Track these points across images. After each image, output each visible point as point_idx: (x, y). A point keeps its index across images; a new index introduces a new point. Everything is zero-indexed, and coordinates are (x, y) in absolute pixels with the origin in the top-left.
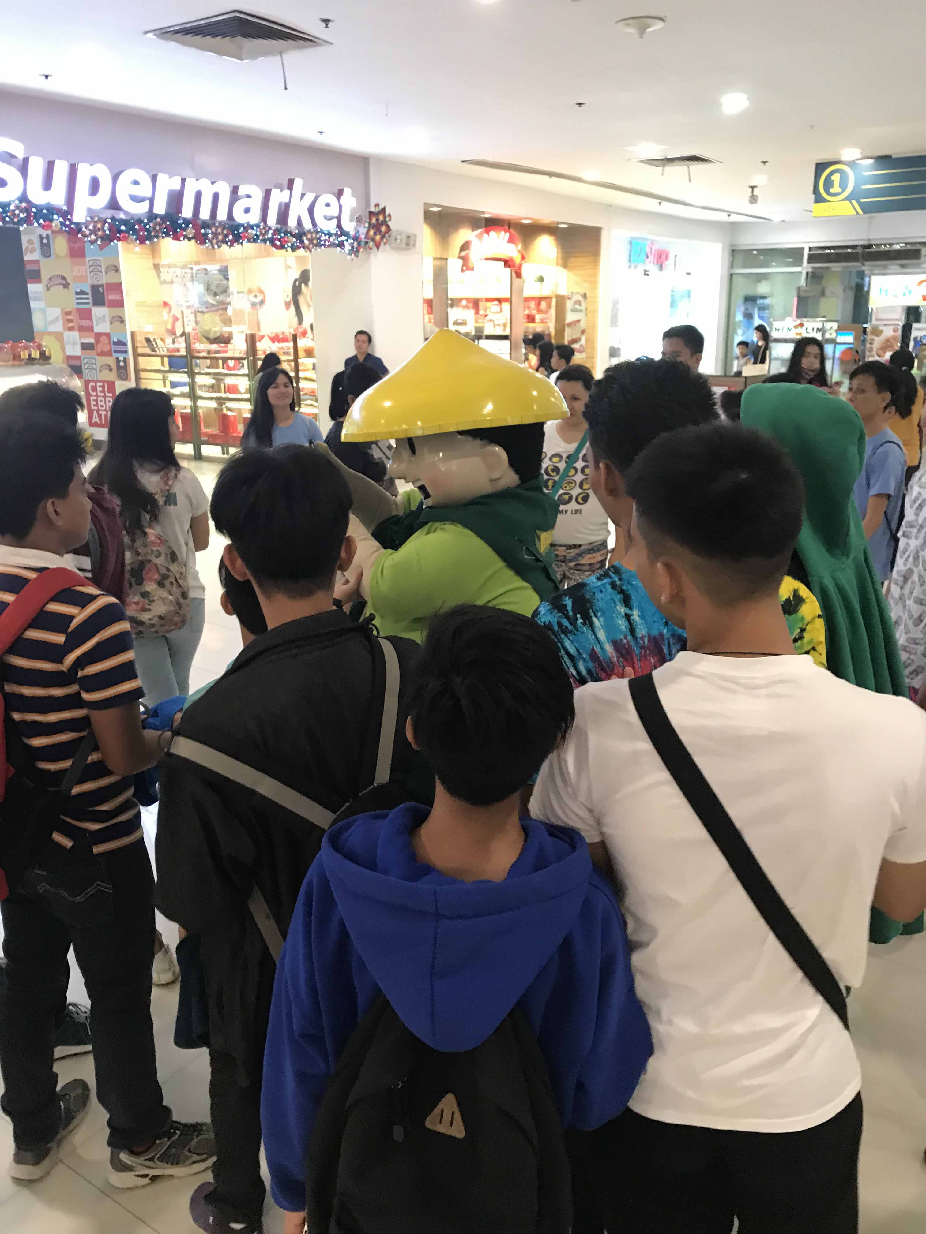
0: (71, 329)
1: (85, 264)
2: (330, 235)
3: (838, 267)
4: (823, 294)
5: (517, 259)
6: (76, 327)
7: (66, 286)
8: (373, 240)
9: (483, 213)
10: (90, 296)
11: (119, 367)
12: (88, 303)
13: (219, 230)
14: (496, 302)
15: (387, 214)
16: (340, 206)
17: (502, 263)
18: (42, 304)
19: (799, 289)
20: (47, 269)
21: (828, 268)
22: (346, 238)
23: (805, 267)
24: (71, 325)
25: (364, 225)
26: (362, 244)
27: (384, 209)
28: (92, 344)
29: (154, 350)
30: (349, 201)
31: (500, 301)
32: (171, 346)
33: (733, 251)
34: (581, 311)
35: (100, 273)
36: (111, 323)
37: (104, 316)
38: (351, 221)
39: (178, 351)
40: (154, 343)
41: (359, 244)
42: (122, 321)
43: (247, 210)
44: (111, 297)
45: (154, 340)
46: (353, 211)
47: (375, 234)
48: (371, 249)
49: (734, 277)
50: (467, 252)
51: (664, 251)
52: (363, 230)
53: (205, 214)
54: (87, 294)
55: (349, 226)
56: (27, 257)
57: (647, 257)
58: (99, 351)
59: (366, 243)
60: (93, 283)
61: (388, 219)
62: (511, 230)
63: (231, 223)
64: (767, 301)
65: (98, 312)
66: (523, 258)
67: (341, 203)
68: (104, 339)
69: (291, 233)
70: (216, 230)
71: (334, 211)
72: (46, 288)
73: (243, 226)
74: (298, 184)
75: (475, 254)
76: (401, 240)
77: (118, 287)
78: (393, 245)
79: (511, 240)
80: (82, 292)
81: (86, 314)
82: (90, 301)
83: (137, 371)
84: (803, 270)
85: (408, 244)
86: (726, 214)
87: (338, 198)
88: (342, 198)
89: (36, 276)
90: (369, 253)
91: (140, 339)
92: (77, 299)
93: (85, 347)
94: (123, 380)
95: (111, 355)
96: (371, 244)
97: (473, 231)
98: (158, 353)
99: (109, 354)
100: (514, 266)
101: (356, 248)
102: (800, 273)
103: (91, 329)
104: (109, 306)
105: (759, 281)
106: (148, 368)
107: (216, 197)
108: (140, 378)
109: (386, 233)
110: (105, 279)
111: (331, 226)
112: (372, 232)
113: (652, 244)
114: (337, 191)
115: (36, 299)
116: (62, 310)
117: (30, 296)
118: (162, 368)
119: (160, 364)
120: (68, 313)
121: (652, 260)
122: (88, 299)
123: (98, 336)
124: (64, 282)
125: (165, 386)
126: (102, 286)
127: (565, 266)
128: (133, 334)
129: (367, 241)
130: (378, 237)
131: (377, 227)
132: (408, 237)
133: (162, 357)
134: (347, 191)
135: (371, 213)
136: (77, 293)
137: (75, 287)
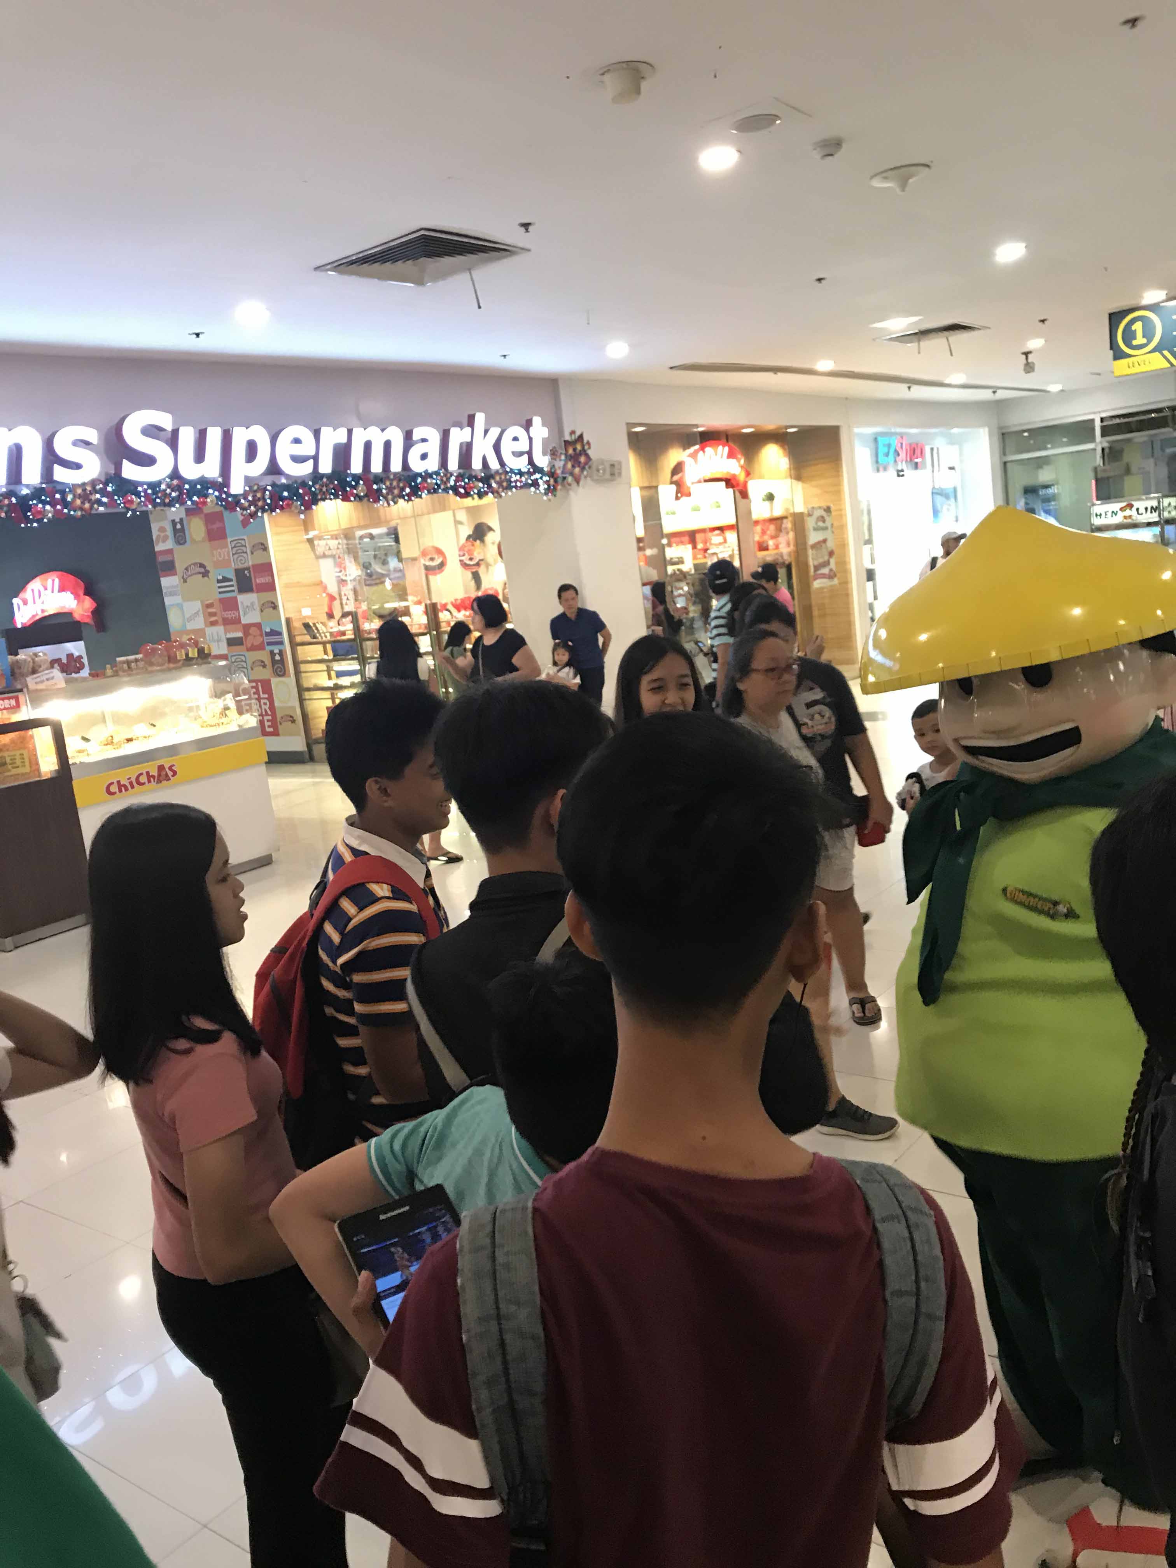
0: (213, 624)
1: (227, 546)
2: (521, 473)
3: (1141, 436)
4: (1128, 471)
5: (742, 477)
6: (220, 621)
7: (206, 574)
8: (572, 474)
9: (697, 426)
10: (234, 583)
11: (274, 662)
12: (233, 591)
13: (395, 483)
14: (717, 532)
15: (585, 441)
16: (531, 439)
17: (723, 484)
18: (177, 599)
19: (1095, 469)
20: (183, 558)
21: (1129, 440)
22: (540, 475)
23: (1100, 442)
24: (213, 619)
25: (560, 457)
26: (559, 480)
27: (581, 437)
28: (241, 638)
29: (314, 637)
30: (540, 431)
31: (721, 529)
32: (335, 629)
33: (1003, 434)
34: (826, 528)
35: (245, 555)
36: (262, 611)
37: (252, 604)
38: (544, 454)
39: (343, 633)
40: (314, 628)
41: (556, 481)
42: (275, 607)
43: (424, 457)
44: (259, 580)
45: (314, 624)
46: (545, 442)
47: (573, 466)
48: (570, 485)
49: (1008, 465)
50: (680, 475)
51: (917, 444)
52: (559, 464)
53: (376, 467)
54: (231, 580)
55: (543, 461)
56: (158, 548)
57: (898, 455)
58: (249, 645)
59: (564, 478)
60: (237, 567)
61: (586, 447)
62: (731, 443)
63: (406, 474)
64: (1050, 491)
65: (245, 599)
66: (748, 474)
67: (531, 435)
68: (253, 630)
69: (476, 477)
70: (391, 484)
71: (523, 446)
72: (182, 580)
73: (420, 475)
74: (480, 419)
75: (691, 475)
76: (604, 470)
77: (267, 568)
78: (596, 477)
79: (731, 455)
80: (225, 579)
81: (230, 604)
82: (235, 588)
83: (296, 664)
84: (1096, 446)
85: (612, 474)
86: (990, 391)
87: (528, 431)
88: (531, 429)
89: (170, 568)
90: (568, 490)
91: (297, 625)
92: (219, 587)
93: (231, 642)
94: (280, 676)
95: (263, 649)
96: (570, 479)
97: (684, 449)
98: (320, 639)
99: (261, 647)
100: (738, 485)
101: (553, 486)
102: (1094, 450)
103: (237, 621)
104: (258, 592)
105: (1040, 467)
106: (309, 659)
107: (387, 445)
108: (301, 672)
109: (586, 464)
110: (250, 561)
111: (521, 464)
112: (569, 465)
113: (902, 437)
114: (524, 423)
115: (172, 594)
116: (202, 602)
117: (164, 591)
118: (326, 657)
119: (323, 652)
120: (209, 606)
121: (904, 458)
122: (232, 586)
123: (247, 628)
124: (202, 570)
125: (330, 678)
126: (248, 569)
127: (798, 477)
128: (288, 621)
129: (564, 476)
130: (577, 470)
131: (574, 459)
132: (612, 465)
133: (324, 644)
134: (537, 421)
135: (566, 442)
136: (219, 581)
137: (216, 574)
